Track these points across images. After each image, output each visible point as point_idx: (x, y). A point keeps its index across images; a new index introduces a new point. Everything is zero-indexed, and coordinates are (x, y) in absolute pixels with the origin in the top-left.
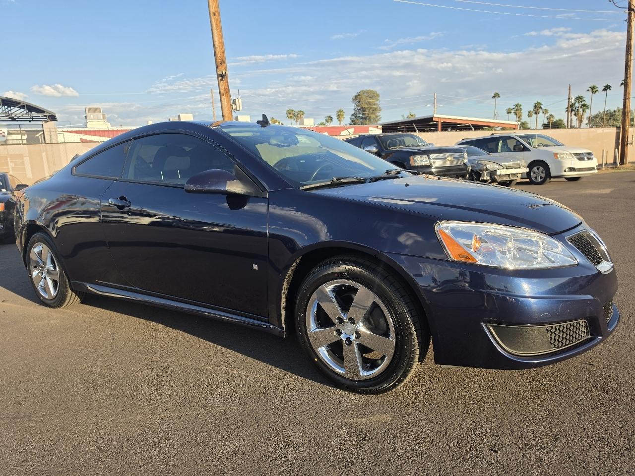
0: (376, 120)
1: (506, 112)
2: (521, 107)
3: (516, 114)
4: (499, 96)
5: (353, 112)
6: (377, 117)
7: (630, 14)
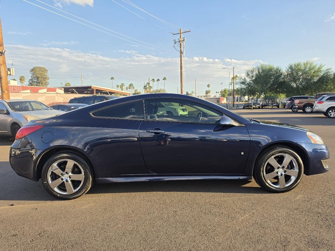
0: (46, 84)
1: (116, 87)
2: (124, 85)
3: (121, 88)
4: (114, 79)
5: (31, 78)
6: (46, 82)
7: (181, 54)
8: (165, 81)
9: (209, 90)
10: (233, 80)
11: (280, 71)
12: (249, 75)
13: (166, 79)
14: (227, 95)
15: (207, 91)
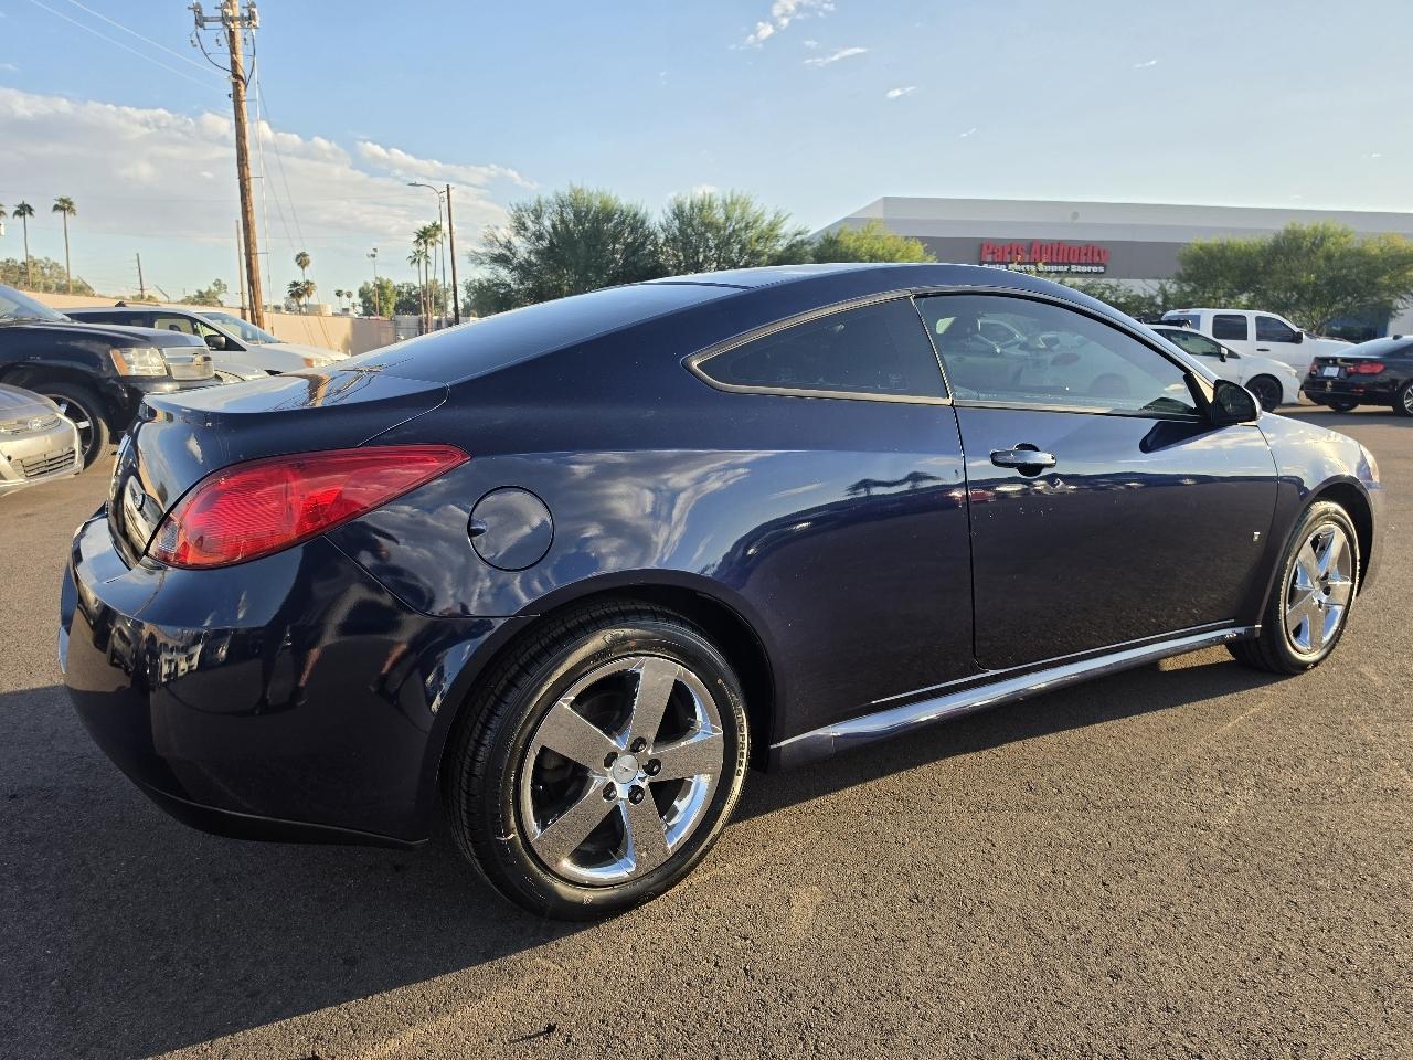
7: (236, 85)
8: (69, 217)
9: (308, 282)
10: (422, 241)
11: (643, 223)
12: (526, 229)
13: (73, 211)
14: (391, 307)
15: (295, 284)
